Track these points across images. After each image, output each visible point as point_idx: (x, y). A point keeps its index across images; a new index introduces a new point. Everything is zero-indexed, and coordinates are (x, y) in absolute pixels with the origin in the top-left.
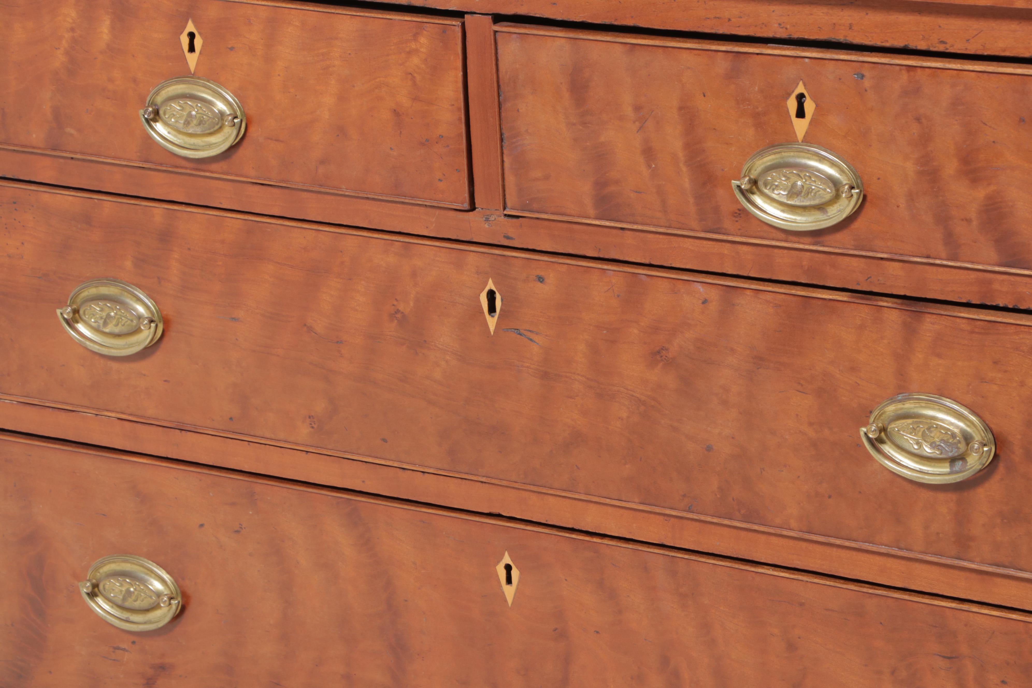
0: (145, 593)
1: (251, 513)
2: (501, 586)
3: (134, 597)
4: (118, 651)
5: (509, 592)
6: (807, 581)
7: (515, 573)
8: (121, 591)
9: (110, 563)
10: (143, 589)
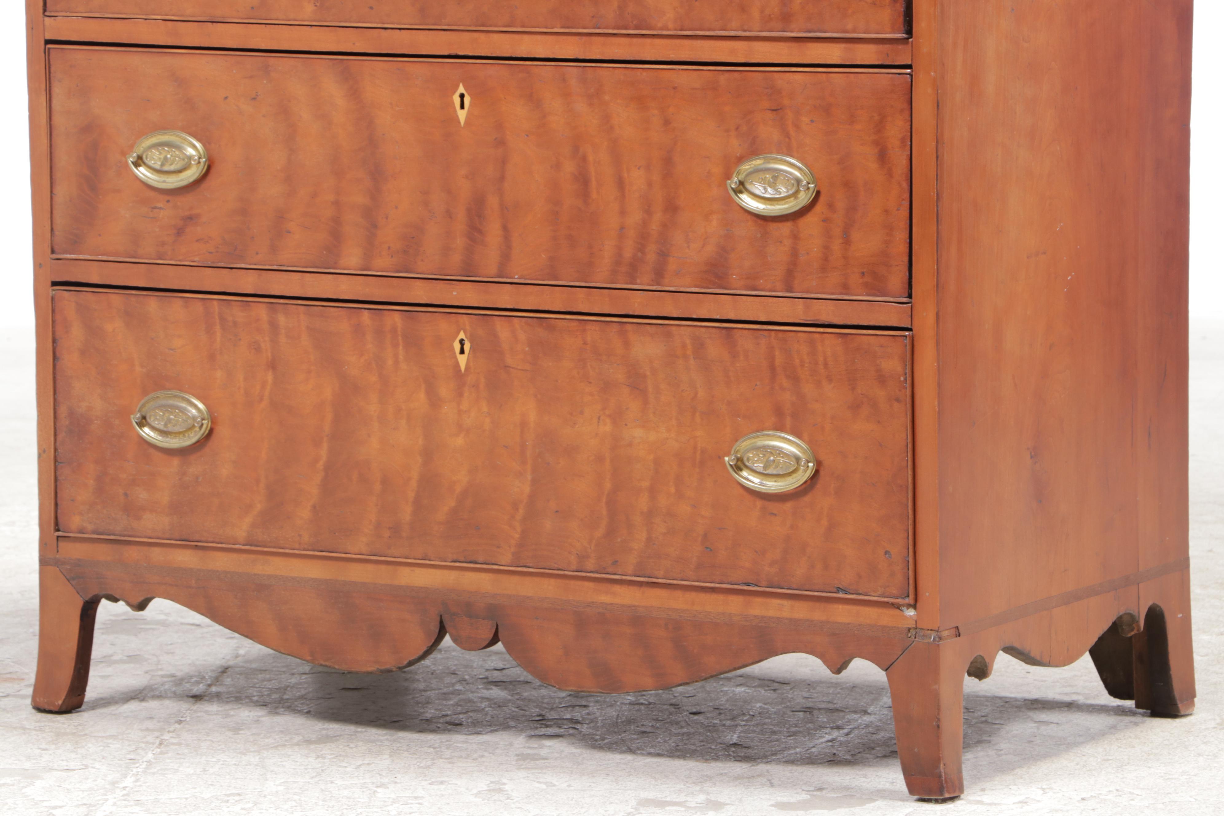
0: (179, 158)
1: (265, 82)
2: (455, 111)
3: (169, 162)
4: (155, 210)
5: (462, 115)
6: (679, 69)
7: (467, 100)
8: (160, 159)
9: (151, 137)
10: (177, 155)
